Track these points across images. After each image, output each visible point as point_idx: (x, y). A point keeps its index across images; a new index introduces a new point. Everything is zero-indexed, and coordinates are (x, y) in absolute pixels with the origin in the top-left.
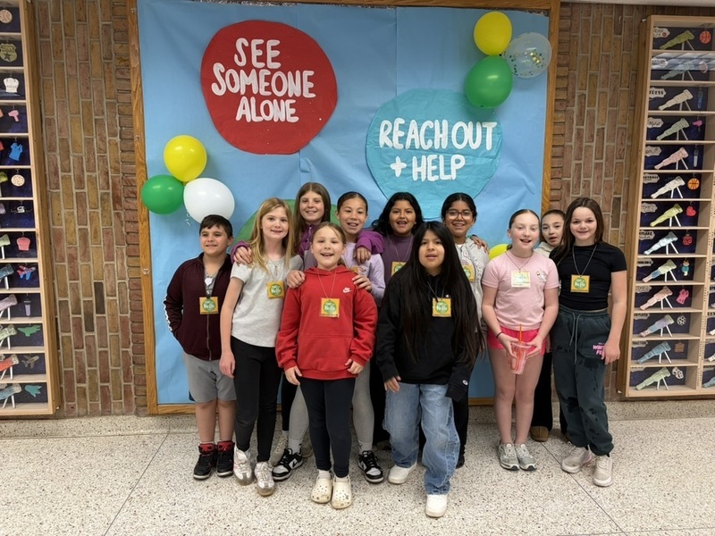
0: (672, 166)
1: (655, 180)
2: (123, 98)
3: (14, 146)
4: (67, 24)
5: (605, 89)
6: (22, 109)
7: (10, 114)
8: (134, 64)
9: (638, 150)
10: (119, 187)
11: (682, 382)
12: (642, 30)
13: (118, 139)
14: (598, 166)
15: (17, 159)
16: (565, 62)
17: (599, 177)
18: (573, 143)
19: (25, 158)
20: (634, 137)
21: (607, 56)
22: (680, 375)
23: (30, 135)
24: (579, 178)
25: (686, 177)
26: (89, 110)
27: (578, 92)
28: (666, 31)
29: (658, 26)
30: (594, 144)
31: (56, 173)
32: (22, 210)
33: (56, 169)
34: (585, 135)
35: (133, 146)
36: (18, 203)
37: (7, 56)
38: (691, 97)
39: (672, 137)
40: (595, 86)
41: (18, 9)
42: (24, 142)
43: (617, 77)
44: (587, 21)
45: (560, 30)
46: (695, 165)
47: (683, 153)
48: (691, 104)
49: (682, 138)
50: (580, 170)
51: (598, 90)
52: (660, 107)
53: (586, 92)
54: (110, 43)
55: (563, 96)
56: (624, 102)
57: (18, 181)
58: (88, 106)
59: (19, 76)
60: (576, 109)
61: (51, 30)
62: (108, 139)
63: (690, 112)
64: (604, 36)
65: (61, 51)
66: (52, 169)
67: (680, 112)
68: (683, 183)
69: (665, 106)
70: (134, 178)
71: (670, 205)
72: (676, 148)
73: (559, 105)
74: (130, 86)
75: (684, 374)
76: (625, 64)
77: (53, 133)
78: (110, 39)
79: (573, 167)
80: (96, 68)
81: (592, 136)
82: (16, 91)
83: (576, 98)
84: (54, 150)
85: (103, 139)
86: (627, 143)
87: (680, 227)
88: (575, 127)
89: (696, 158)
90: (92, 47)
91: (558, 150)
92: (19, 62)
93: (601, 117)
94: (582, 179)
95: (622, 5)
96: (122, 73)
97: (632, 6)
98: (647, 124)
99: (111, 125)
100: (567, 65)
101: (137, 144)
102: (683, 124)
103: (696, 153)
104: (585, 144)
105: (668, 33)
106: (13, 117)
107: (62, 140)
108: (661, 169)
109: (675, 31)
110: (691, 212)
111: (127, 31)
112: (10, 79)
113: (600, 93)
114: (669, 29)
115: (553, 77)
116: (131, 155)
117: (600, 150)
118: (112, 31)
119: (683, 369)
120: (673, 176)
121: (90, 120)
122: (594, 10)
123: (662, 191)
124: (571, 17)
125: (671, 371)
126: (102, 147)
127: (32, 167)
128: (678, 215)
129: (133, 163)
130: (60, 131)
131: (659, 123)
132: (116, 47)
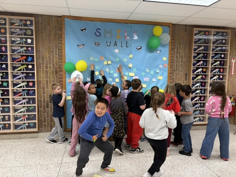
0: (199, 65)
1: (195, 69)
2: (60, 45)
3: (29, 57)
4: (45, 25)
5: (183, 46)
6: (32, 48)
7: (29, 49)
8: (63, 37)
9: (191, 61)
10: (57, 69)
11: (202, 121)
12: (192, 31)
13: (57, 56)
14: (181, 65)
15: (30, 61)
16: (173, 39)
17: (182, 68)
18: (175, 59)
19: (33, 61)
20: (190, 58)
21: (183, 38)
23: (35, 54)
25: (203, 68)
26: (50, 48)
27: (176, 46)
28: (197, 31)
29: (196, 30)
30: (180, 59)
31: (40, 65)
32: (31, 75)
33: (40, 64)
34: (178, 57)
36: (30, 73)
37: (29, 33)
38: (204, 48)
39: (199, 58)
40: (180, 45)
41: (33, 21)
42: (33, 56)
43: (186, 43)
44: (178, 29)
45: (172, 31)
46: (205, 65)
47: (202, 62)
48: (204, 50)
49: (202, 58)
50: (177, 66)
51: (181, 46)
52: (196, 51)
53: (178, 46)
54: (56, 31)
55: (173, 47)
56: (187, 49)
57: (30, 67)
58: (50, 47)
59: (32, 39)
60: (176, 50)
61: (40, 27)
62: (55, 56)
63: (204, 52)
64: (183, 33)
65: (43, 32)
66: (39, 64)
67: (201, 52)
68: (202, 70)
69: (197, 50)
70: (62, 66)
71: (199, 75)
72: (200, 61)
73: (172, 49)
74: (62, 42)
75: (203, 118)
76: (188, 39)
77: (40, 54)
78: (56, 29)
79: (175, 65)
80: (52, 37)
81: (180, 57)
82: (30, 42)
83: (176, 48)
84: (40, 59)
85: (53, 56)
86: (188, 59)
87: (201, 81)
88: (176, 55)
90: (51, 31)
91: (172, 61)
92: (32, 35)
93: (182, 53)
94: (178, 68)
95: (187, 25)
96: (59, 39)
97: (189, 25)
98: (193, 55)
99: (56, 52)
101: (63, 57)
102: (202, 55)
103: (205, 62)
104: (178, 59)
105: (198, 32)
106: (29, 50)
107: (42, 56)
108: (197, 66)
109: (200, 32)
110: (204, 77)
111: (62, 28)
112: (29, 39)
113: (182, 46)
114: (198, 31)
115: (170, 42)
116: (61, 60)
117: (182, 61)
118: (57, 28)
119: (203, 117)
120: (199, 68)
121: (50, 51)
122: (180, 26)
123: (197, 71)
124: (174, 28)
125: (200, 118)
126: (53, 58)
127: (35, 63)
128: (201, 78)
129: (62, 62)
130: (42, 54)
131: (196, 54)
132: (58, 32)
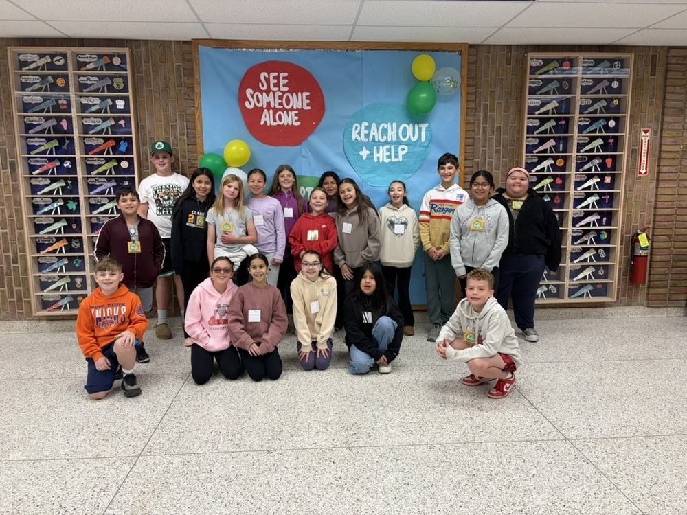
0: (545, 151)
1: (535, 161)
2: (189, 111)
3: (122, 143)
4: (154, 65)
5: (501, 101)
6: (128, 120)
7: (120, 123)
8: (196, 91)
9: (522, 141)
10: (185, 168)
11: (557, 295)
12: (524, 60)
13: (185, 137)
14: (497, 151)
15: (124, 151)
16: (473, 84)
17: (498, 159)
18: (480, 136)
19: (130, 150)
20: (520, 132)
21: (502, 79)
22: (554, 290)
23: (133, 136)
24: (485, 159)
25: (555, 158)
26: (168, 120)
27: (482, 103)
28: (541, 61)
29: (534, 59)
30: (494, 137)
31: (147, 160)
33: (147, 157)
34: (488, 131)
35: (195, 141)
36: (124, 179)
37: (118, 86)
38: (557, 105)
39: (545, 132)
40: (494, 99)
41: (125, 56)
42: (129, 140)
43: (508, 92)
44: (487, 57)
45: (469, 63)
46: (561, 150)
47: (552, 143)
48: (558, 110)
49: (551, 132)
50: (485, 154)
51: (496, 101)
52: (536, 113)
53: (488, 103)
54: (181, 77)
55: (472, 105)
56: (513, 109)
57: (125, 164)
58: (167, 117)
59: (126, 99)
60: (482, 114)
61: (144, 69)
62: (179, 137)
63: (556, 115)
64: (499, 66)
65: (150, 82)
66: (145, 157)
67: (550, 115)
68: (553, 162)
69: (539, 112)
70: (196, 162)
71: (545, 177)
72: (548, 139)
73: (470, 111)
74: (194, 104)
75: (558, 289)
76: (513, 84)
77: (145, 134)
78: (181, 74)
79: (481, 151)
80: (172, 93)
81: (493, 132)
82: (123, 108)
83: (482, 107)
84: (146, 145)
85: (176, 138)
86: (516, 136)
87: (551, 191)
88: (481, 125)
89: (561, 145)
90: (170, 79)
91: (471, 141)
92: (125, 89)
93: (499, 121)
94: (487, 160)
95: (511, 46)
96: (189, 96)
97: (518, 46)
98: (527, 123)
99: (181, 129)
100: (475, 85)
101: (198, 140)
102: (553, 123)
103: (561, 142)
104: (488, 137)
106: (121, 125)
107: (151, 139)
108: (537, 153)
109: (547, 62)
110: (559, 181)
111: (192, 70)
112: (120, 100)
113: (497, 103)
114: (543, 60)
115: (464, 94)
116: (194, 147)
117: (498, 141)
118: (182, 69)
119: (557, 286)
120: (546, 158)
121: (168, 125)
122: (492, 49)
123: (539, 167)
124: (476, 55)
125: (548, 288)
126: (175, 142)
127: (135, 156)
128: (550, 183)
129: (196, 152)
130: (150, 133)
131: (537, 123)
132: (184, 79)
